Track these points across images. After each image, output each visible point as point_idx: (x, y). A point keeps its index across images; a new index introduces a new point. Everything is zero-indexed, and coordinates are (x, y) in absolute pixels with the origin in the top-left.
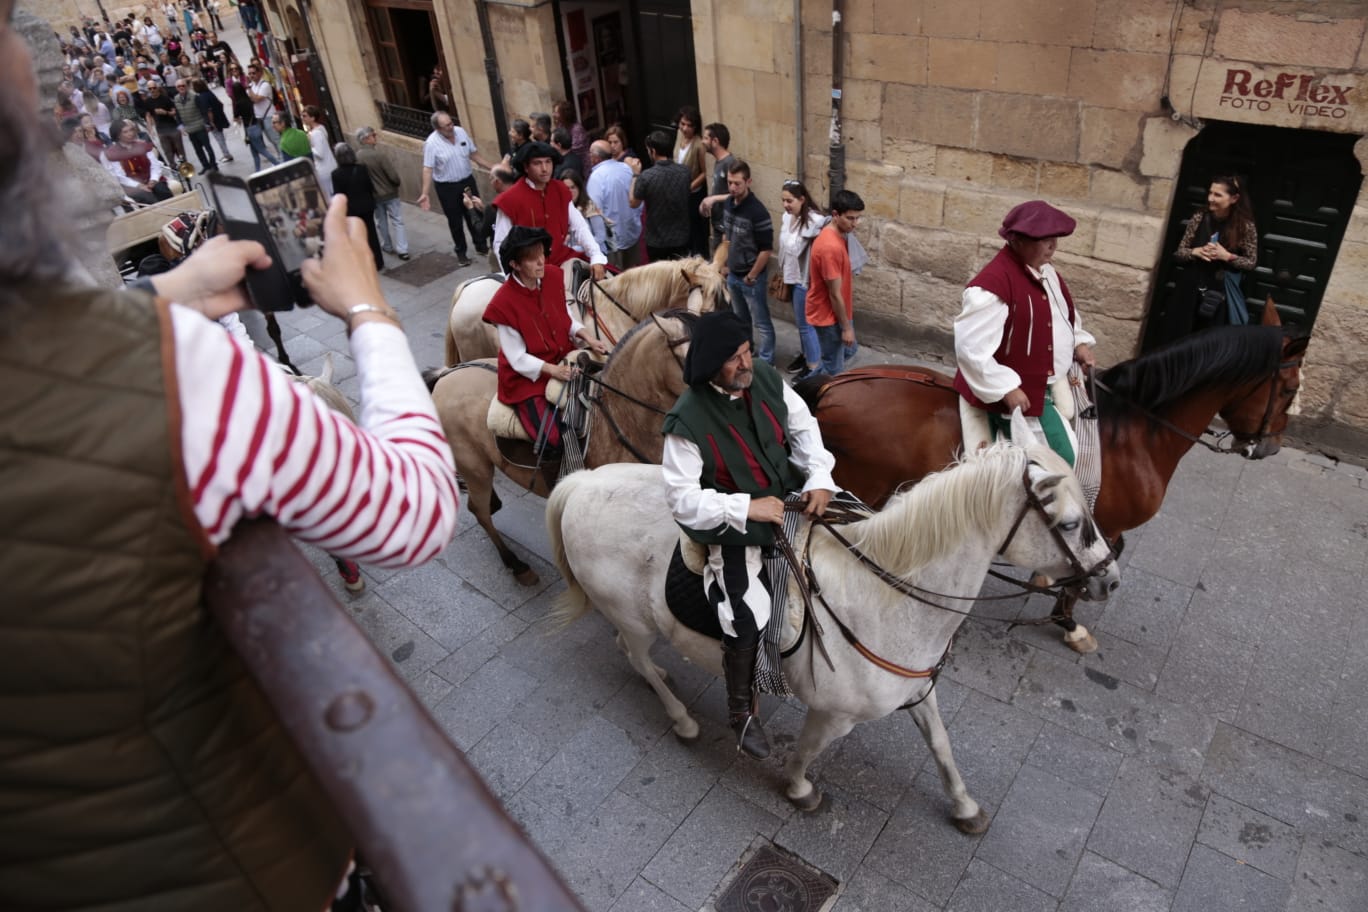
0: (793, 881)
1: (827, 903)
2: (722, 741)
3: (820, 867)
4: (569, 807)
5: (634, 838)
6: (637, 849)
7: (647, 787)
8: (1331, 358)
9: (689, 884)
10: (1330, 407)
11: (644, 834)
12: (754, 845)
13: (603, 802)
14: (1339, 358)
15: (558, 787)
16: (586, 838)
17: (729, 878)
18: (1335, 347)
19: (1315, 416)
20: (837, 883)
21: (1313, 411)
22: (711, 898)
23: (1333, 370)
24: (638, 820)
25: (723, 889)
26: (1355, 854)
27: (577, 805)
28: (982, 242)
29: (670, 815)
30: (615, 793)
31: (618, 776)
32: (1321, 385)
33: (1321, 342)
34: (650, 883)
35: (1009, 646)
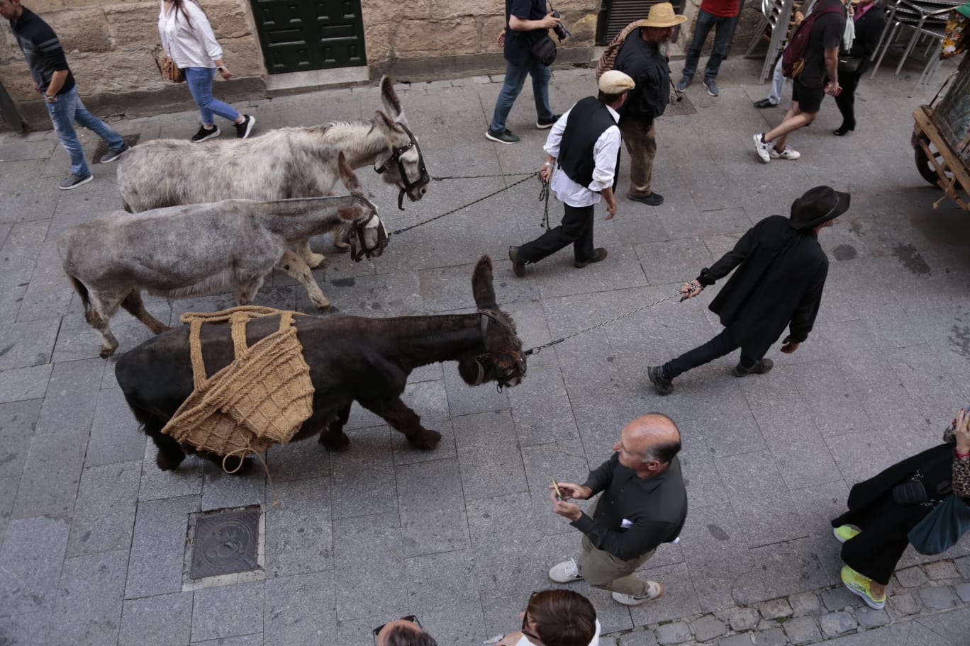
0: (232, 525)
1: (260, 522)
2: (123, 473)
3: (242, 505)
4: (35, 598)
5: (103, 580)
6: (110, 586)
7: (88, 541)
8: (379, 19)
9: (163, 578)
10: (392, 51)
11: (109, 572)
12: (191, 523)
13: (61, 576)
14: (383, 17)
15: (15, 592)
16: (65, 608)
17: (189, 555)
18: (379, 11)
19: (386, 60)
20: (258, 506)
21: (384, 57)
22: (185, 575)
23: (384, 26)
24: (97, 567)
25: (189, 564)
26: (513, 302)
27: (42, 592)
28: (106, 11)
29: (119, 546)
30: (66, 563)
31: (60, 550)
32: (381, 38)
33: (369, 10)
34: (136, 599)
35: (278, 294)
